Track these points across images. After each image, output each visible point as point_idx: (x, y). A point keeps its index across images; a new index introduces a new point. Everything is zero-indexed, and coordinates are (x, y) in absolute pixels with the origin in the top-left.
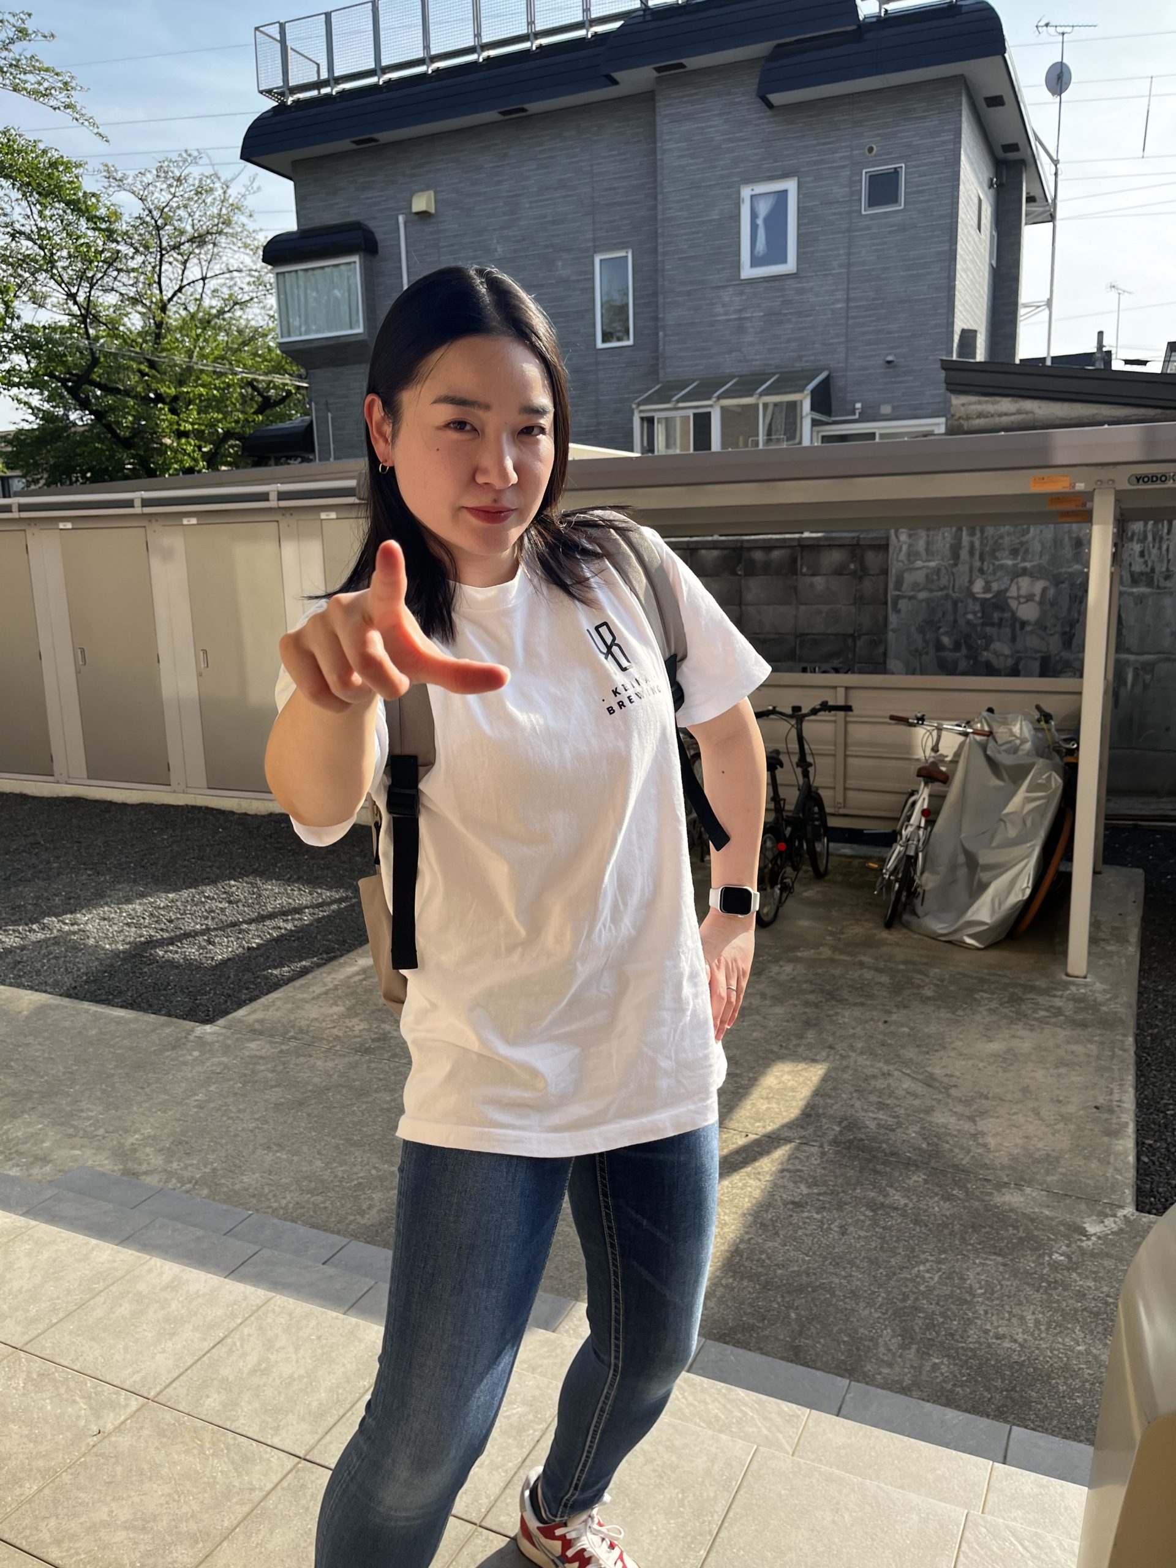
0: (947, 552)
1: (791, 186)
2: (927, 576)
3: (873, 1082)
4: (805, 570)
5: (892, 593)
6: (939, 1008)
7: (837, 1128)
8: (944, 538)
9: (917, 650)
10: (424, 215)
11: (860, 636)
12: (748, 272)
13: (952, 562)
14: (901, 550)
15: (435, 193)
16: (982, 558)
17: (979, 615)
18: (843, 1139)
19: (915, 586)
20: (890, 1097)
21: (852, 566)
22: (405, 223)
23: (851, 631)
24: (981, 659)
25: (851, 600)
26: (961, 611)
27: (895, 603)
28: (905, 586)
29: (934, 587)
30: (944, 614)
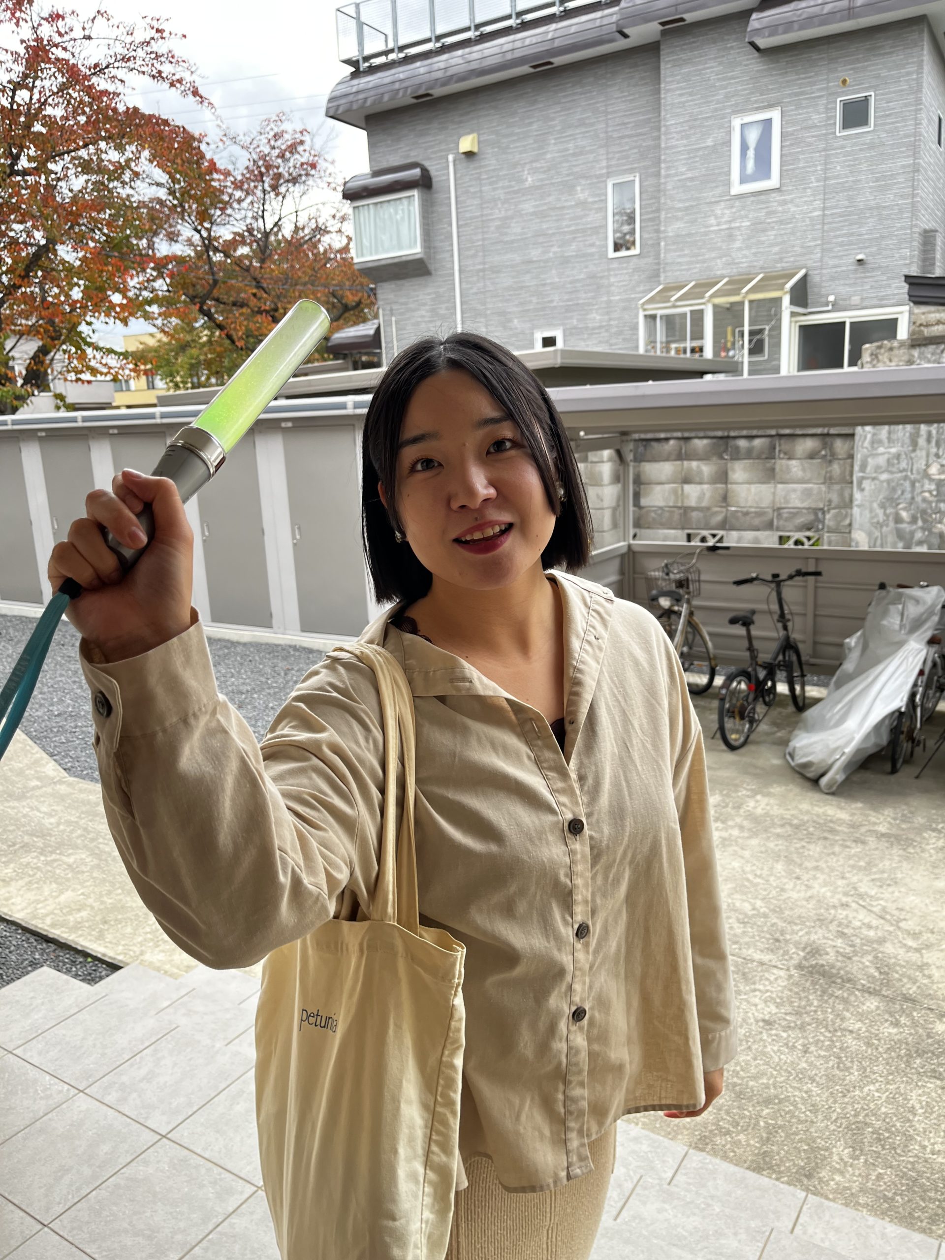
0: (907, 441)
1: (775, 115)
2: (888, 461)
3: (832, 911)
4: (782, 455)
5: (857, 475)
6: (892, 845)
7: (802, 954)
8: (904, 430)
9: (878, 523)
10: (469, 155)
11: (829, 511)
12: (737, 188)
13: (910, 448)
14: (865, 438)
15: (479, 135)
16: (938, 445)
17: (935, 493)
18: (807, 964)
19: (877, 469)
20: (847, 926)
21: (823, 453)
22: (455, 161)
23: (821, 506)
24: (935, 530)
25: (822, 481)
26: (918, 490)
27: (860, 483)
28: (869, 469)
29: (894, 470)
30: (903, 493)
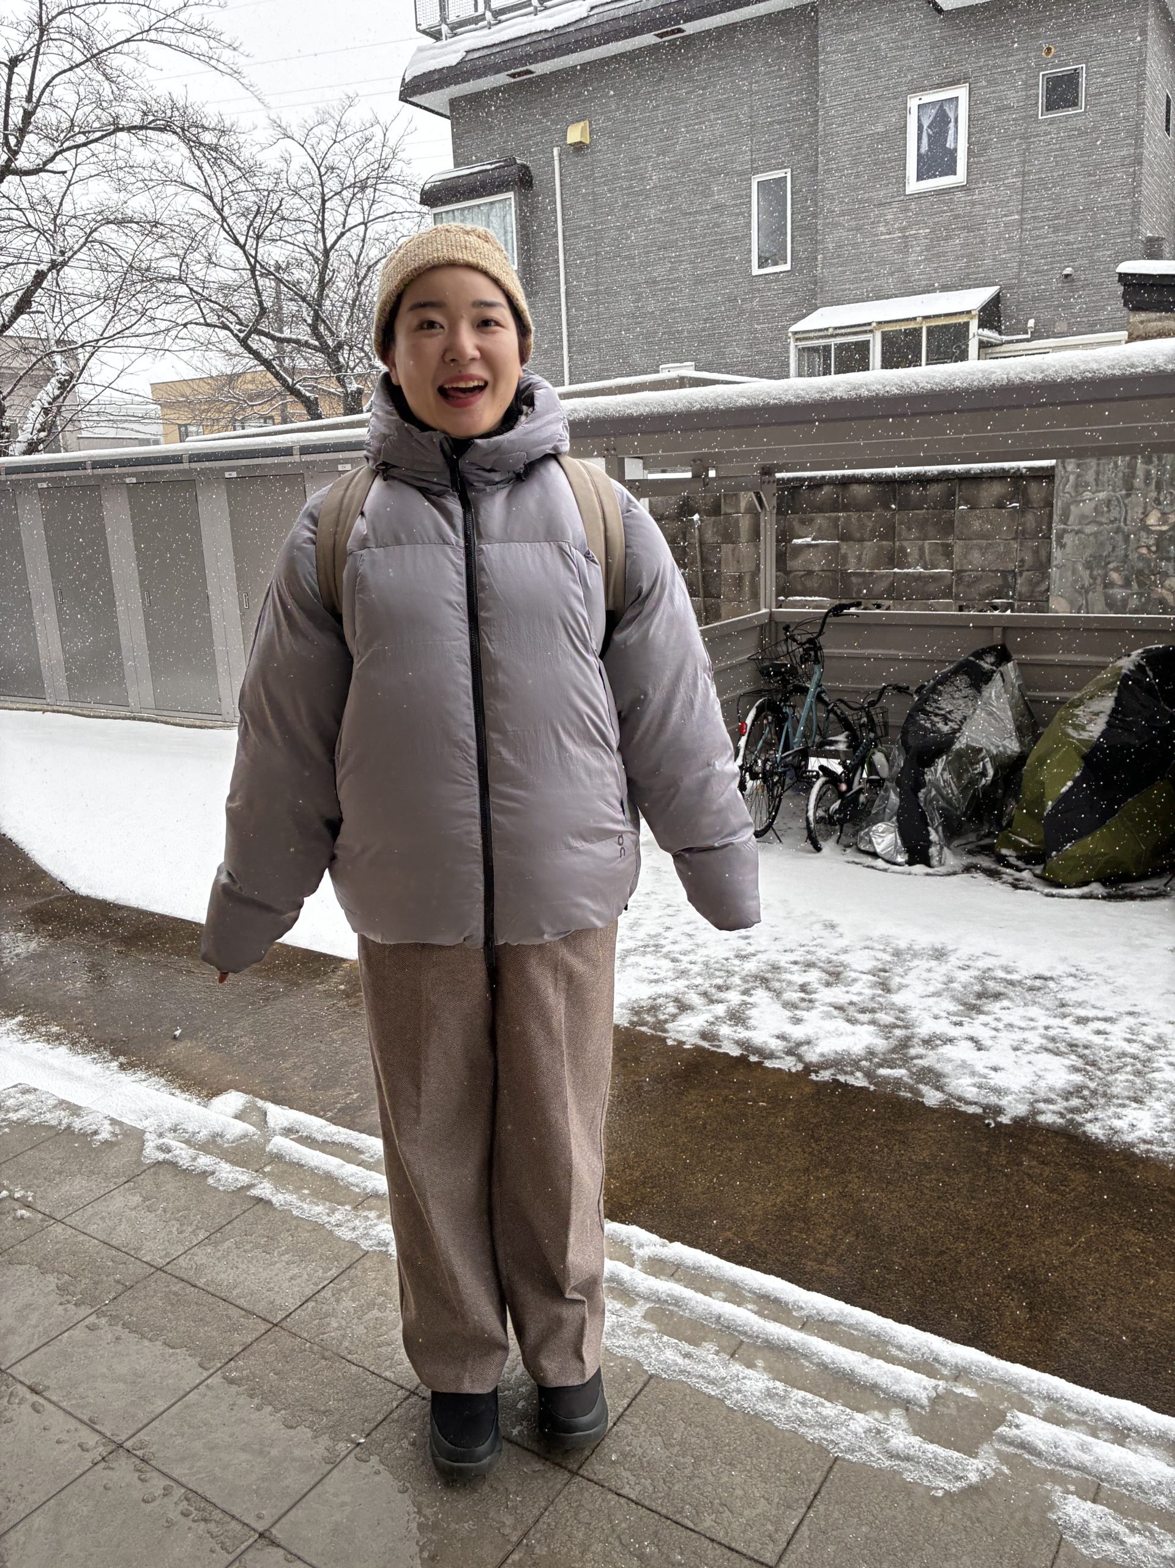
0: (1120, 483)
1: (962, 92)
2: (1096, 509)
4: (963, 504)
5: (1057, 527)
8: (1116, 466)
9: (1083, 587)
10: (579, 147)
11: (1021, 573)
12: (914, 186)
13: (1124, 492)
14: (1068, 481)
15: (590, 123)
16: (1159, 488)
17: (1154, 549)
19: (1083, 517)
21: (1015, 500)
22: (560, 155)
23: (1011, 567)
24: (1154, 596)
25: (1013, 536)
26: (1133, 546)
27: (1060, 537)
28: (1071, 518)
29: (1104, 520)
30: (1114, 548)
